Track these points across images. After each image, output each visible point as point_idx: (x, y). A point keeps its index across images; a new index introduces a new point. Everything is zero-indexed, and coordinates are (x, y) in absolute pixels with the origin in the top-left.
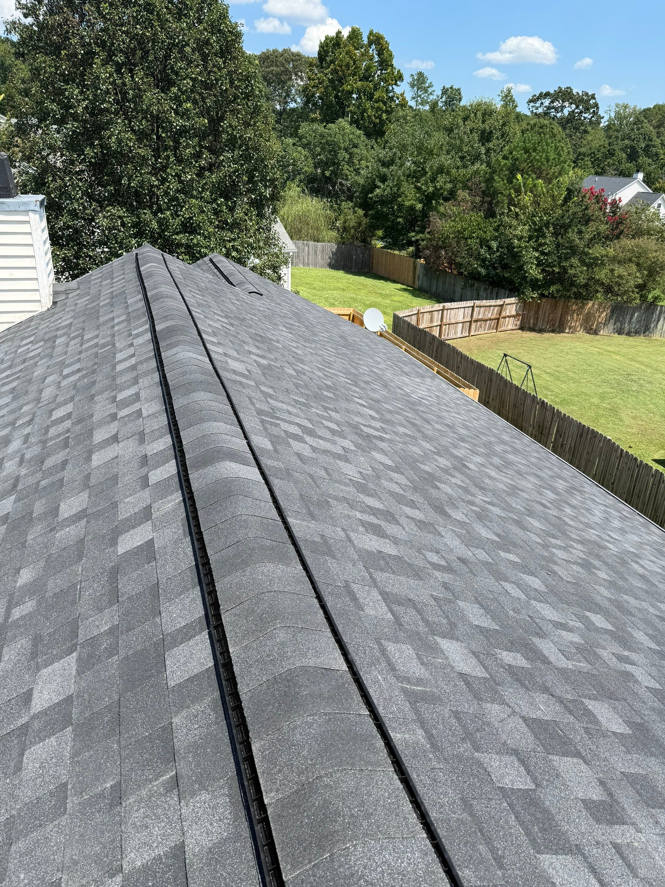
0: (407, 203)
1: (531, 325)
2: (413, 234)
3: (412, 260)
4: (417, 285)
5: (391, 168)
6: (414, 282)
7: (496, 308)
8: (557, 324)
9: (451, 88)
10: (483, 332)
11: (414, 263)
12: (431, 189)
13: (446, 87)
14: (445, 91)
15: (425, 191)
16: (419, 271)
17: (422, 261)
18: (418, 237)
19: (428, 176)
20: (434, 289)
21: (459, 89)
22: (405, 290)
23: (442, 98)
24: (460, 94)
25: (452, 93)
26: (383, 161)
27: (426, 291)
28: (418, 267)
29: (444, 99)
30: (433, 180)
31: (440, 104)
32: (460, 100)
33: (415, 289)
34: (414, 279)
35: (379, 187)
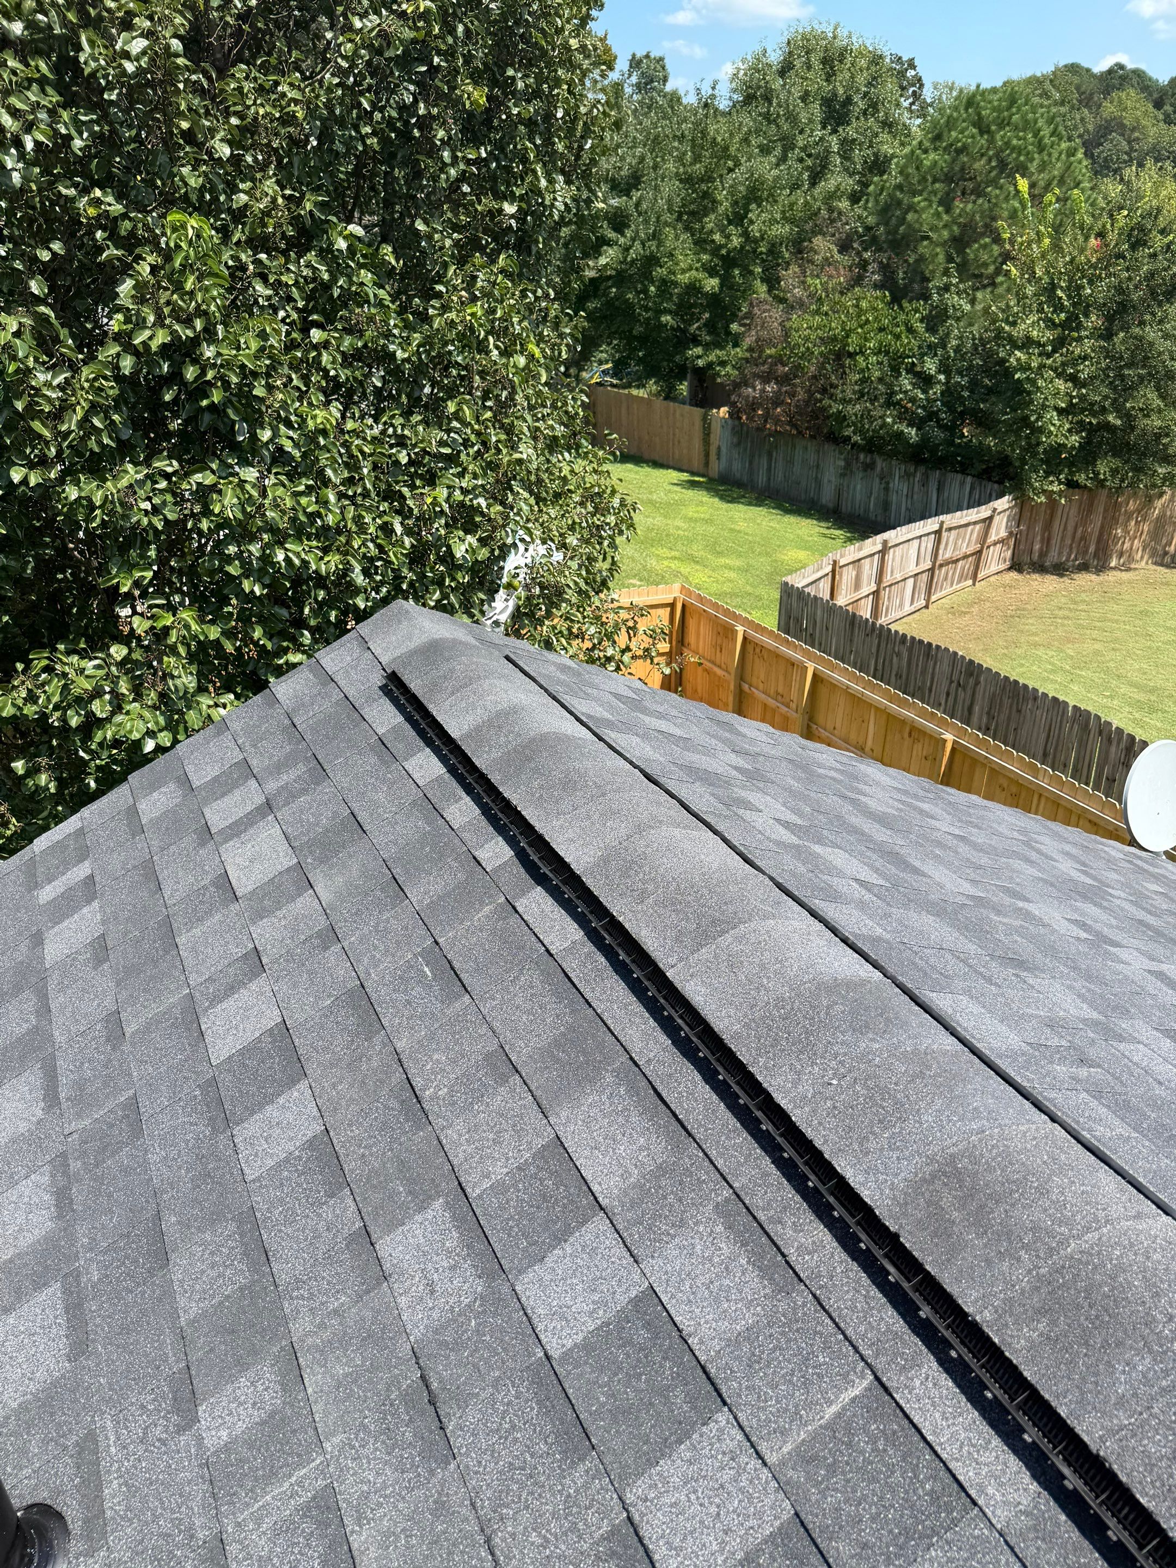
0: (684, 278)
1: (1036, 557)
2: (699, 350)
3: (698, 412)
4: (715, 468)
5: (636, 195)
6: (707, 464)
7: (978, 527)
8: (1092, 549)
9: (647, 56)
10: (949, 590)
11: (704, 418)
12: (736, 241)
13: (638, 56)
14: (635, 63)
15: (721, 246)
16: (719, 437)
17: (724, 411)
18: (712, 357)
19: (721, 209)
20: (761, 479)
21: (662, 59)
22: (693, 485)
23: (630, 76)
24: (663, 67)
25: (648, 67)
26: (613, 180)
27: (739, 484)
28: (716, 428)
29: (634, 79)
30: (738, 218)
31: (628, 90)
32: (665, 80)
33: (711, 480)
34: (707, 455)
35: (609, 243)
